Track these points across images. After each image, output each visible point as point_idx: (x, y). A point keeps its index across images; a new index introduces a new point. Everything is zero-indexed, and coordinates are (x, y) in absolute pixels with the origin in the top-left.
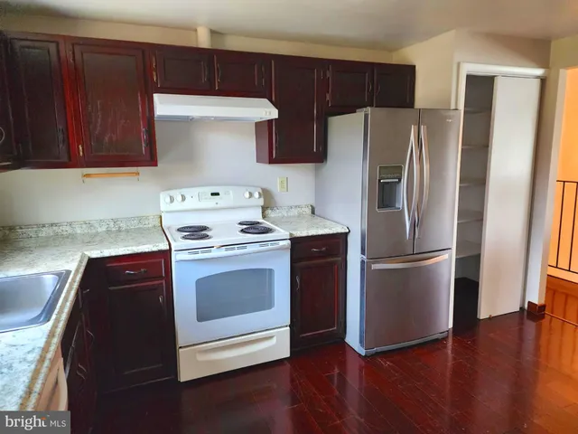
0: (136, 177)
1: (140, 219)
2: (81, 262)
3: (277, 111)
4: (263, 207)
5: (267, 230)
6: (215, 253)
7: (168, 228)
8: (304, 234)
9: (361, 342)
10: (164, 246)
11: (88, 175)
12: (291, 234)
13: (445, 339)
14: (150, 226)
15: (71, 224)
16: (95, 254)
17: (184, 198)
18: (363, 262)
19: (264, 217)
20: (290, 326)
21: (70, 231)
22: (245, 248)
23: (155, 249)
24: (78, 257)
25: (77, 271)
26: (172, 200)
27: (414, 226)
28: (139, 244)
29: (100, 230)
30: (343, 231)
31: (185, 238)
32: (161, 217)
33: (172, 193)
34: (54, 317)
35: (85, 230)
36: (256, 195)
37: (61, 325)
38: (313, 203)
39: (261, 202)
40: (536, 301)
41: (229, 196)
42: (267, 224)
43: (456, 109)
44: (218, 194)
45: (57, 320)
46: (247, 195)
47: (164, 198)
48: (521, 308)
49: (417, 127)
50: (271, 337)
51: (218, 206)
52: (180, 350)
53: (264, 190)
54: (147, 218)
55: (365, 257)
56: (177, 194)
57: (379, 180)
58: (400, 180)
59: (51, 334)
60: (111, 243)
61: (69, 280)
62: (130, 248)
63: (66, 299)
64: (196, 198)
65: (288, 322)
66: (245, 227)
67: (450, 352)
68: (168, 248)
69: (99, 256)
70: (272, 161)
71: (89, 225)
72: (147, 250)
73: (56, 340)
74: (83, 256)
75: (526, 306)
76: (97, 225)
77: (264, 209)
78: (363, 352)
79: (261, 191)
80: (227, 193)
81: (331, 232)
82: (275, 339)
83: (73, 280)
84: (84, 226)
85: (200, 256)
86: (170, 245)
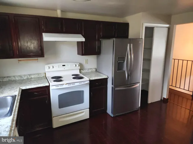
0: (37, 61)
1: (38, 74)
2: (19, 91)
3: (84, 39)
4: (80, 69)
5: (82, 78)
6: (64, 86)
7: (48, 77)
8: (94, 79)
9: (112, 112)
10: (47, 84)
11: (20, 61)
12: (89, 79)
13: (138, 110)
14: (42, 76)
15: (14, 76)
16: (24, 88)
17: (53, 67)
18: (112, 88)
19: (80, 73)
20: (89, 108)
21: (14, 79)
22: (74, 84)
23: (44, 85)
24: (18, 90)
25: (18, 95)
26: (49, 68)
27: (128, 76)
28: (39, 84)
29: (24, 78)
30: (106, 77)
31: (54, 81)
32: (45, 73)
33: (49, 65)
34: (13, 114)
35: (19, 78)
36: (78, 65)
37: (16, 116)
38: (96, 67)
39: (79, 68)
40: (165, 97)
41: (68, 66)
42: (81, 75)
43: (142, 38)
44: (65, 65)
45: (14, 115)
46: (75, 66)
47: (46, 67)
48: (161, 99)
49: (129, 45)
50: (83, 112)
51: (65, 69)
52: (53, 118)
53: (80, 63)
54: (41, 74)
55: (113, 86)
56: (51, 66)
57: (118, 62)
58: (124, 61)
59: (13, 120)
60: (29, 83)
61: (16, 99)
62: (36, 85)
63: (16, 107)
64: (57, 67)
65: (89, 107)
66: (74, 76)
67: (139, 115)
68: (49, 85)
69: (25, 88)
70: (83, 55)
71: (21, 76)
72: (42, 86)
73: (14, 122)
74: (20, 89)
75: (163, 99)
76: (23, 77)
77: (80, 70)
78: (112, 116)
79: (79, 64)
80: (68, 65)
81: (102, 78)
82: (84, 112)
83: (18, 99)
84: (19, 77)
85: (60, 87)
86: (49, 84)
